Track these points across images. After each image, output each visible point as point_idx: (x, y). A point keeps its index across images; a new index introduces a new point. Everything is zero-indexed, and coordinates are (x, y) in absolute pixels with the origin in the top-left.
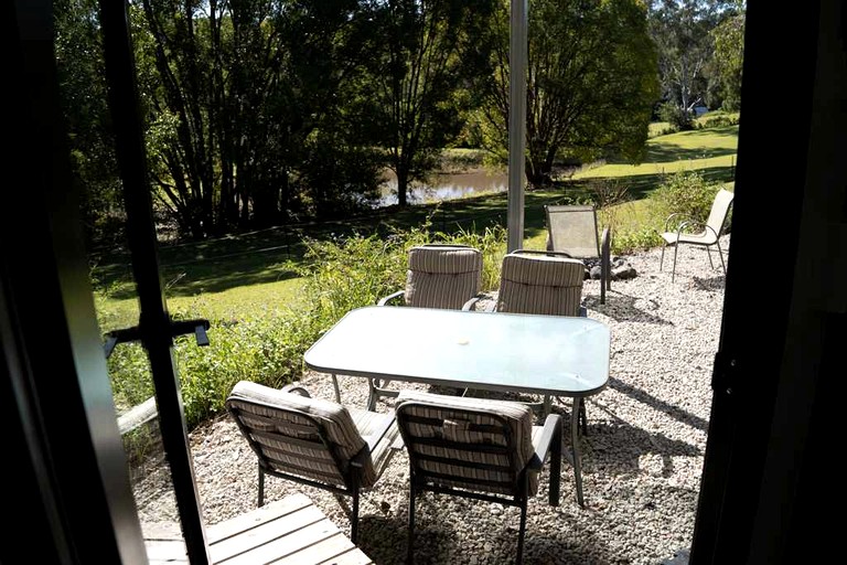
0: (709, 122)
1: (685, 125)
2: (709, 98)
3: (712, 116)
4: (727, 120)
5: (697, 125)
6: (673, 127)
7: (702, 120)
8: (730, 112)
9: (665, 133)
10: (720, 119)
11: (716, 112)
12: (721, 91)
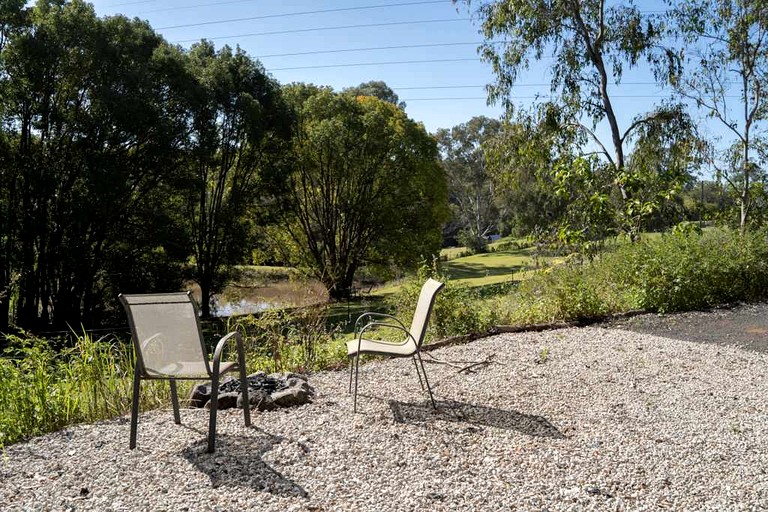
0: (500, 246)
1: (480, 248)
2: (501, 226)
3: (504, 241)
4: (516, 244)
5: (490, 249)
6: (469, 250)
7: (495, 245)
8: (519, 238)
9: (463, 255)
10: (510, 244)
11: (507, 238)
12: (511, 219)
